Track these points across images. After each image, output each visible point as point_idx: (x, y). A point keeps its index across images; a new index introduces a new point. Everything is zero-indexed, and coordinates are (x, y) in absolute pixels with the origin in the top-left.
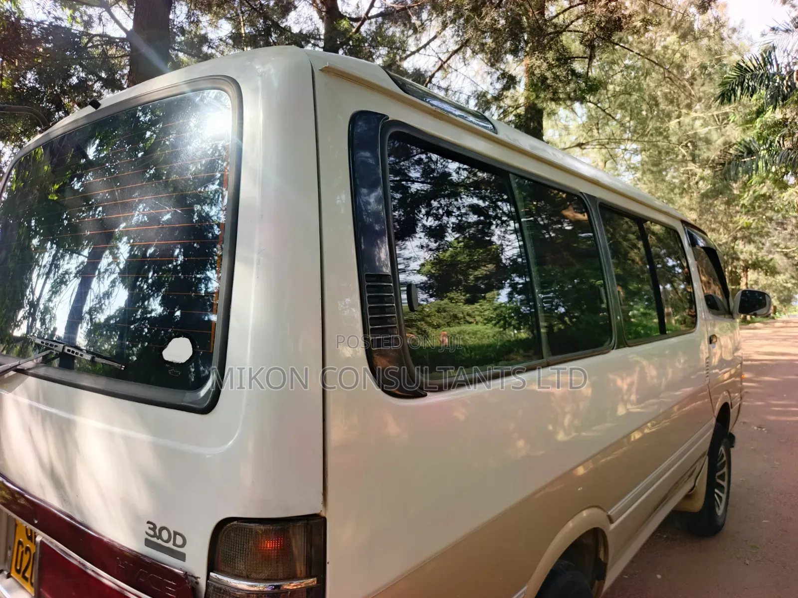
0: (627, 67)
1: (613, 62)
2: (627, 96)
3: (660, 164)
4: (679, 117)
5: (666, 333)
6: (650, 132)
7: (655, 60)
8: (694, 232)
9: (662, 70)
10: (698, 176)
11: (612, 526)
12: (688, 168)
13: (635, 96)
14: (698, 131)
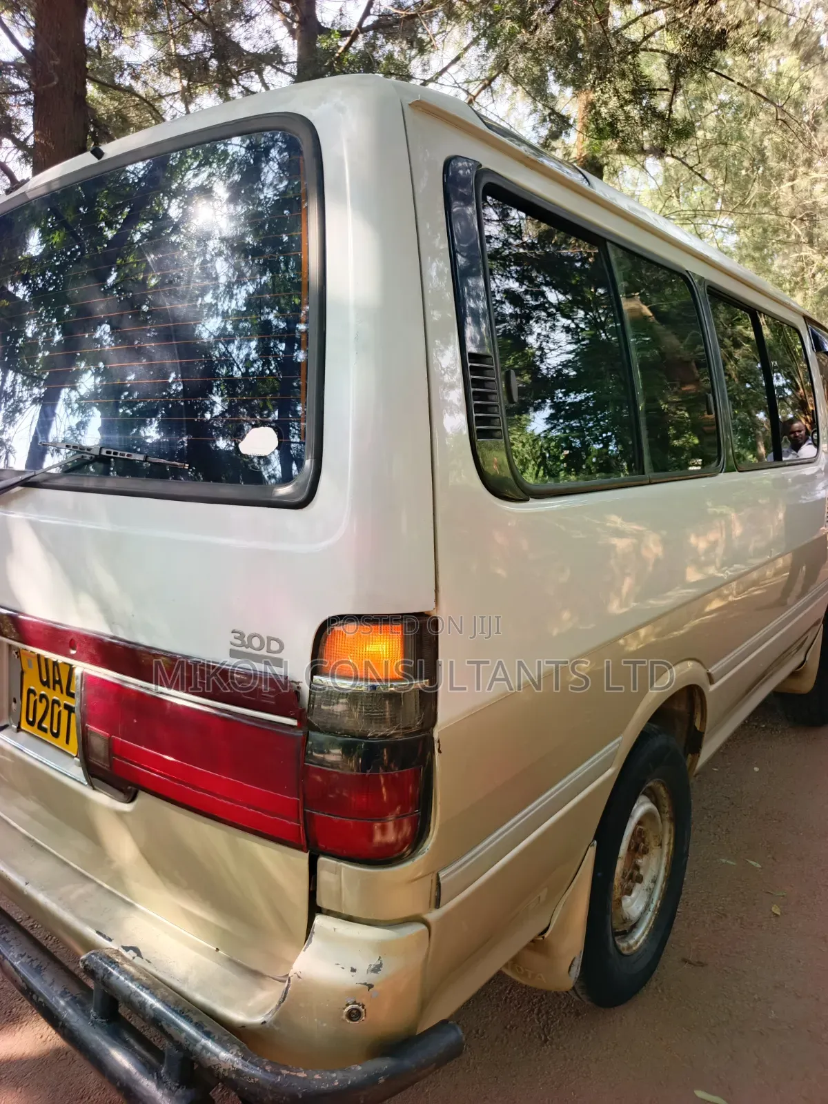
0: (722, 105)
1: (704, 97)
2: (722, 147)
3: (765, 247)
4: (793, 179)
5: (781, 460)
6: (753, 202)
7: (764, 94)
8: (819, 331)
9: (773, 109)
10: (815, 265)
11: (712, 688)
12: (802, 254)
13: (734, 148)
14: (818, 200)
